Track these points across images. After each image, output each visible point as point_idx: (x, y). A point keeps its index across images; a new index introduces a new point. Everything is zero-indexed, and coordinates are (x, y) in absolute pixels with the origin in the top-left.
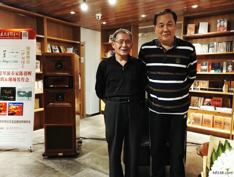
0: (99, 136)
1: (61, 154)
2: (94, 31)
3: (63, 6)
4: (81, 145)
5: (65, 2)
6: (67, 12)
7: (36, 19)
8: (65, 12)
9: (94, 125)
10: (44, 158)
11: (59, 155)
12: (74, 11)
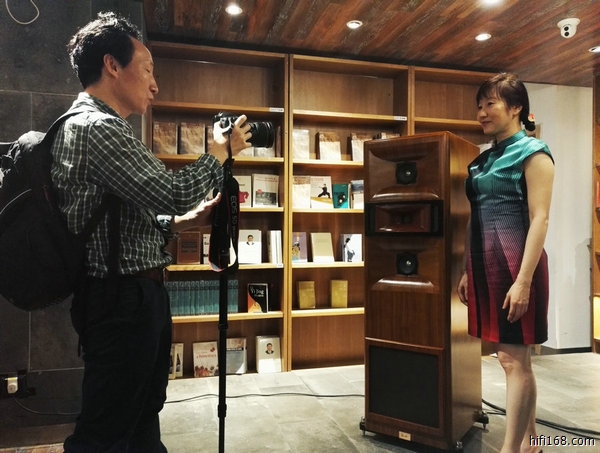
0: (560, 415)
1: (406, 436)
2: (573, 88)
3: (449, 21)
4: (484, 430)
5: (452, 8)
6: (468, 39)
7: (392, 81)
8: (462, 41)
9: (556, 379)
10: (365, 436)
11: (400, 437)
12: (486, 30)
